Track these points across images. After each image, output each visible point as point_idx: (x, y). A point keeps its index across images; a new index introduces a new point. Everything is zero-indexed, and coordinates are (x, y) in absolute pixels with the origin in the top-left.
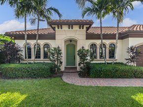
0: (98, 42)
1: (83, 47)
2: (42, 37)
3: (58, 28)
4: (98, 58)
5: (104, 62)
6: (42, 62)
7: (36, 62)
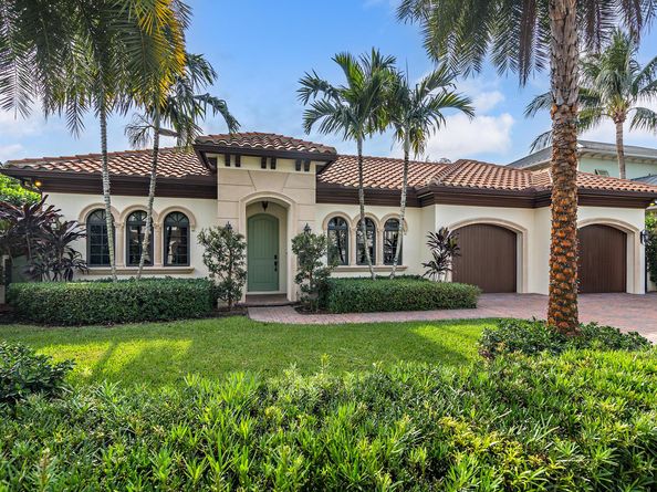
0: (352, 212)
1: (307, 229)
2: (167, 188)
3: (228, 164)
4: (353, 263)
5: (368, 275)
6: (163, 277)
7: (146, 276)
